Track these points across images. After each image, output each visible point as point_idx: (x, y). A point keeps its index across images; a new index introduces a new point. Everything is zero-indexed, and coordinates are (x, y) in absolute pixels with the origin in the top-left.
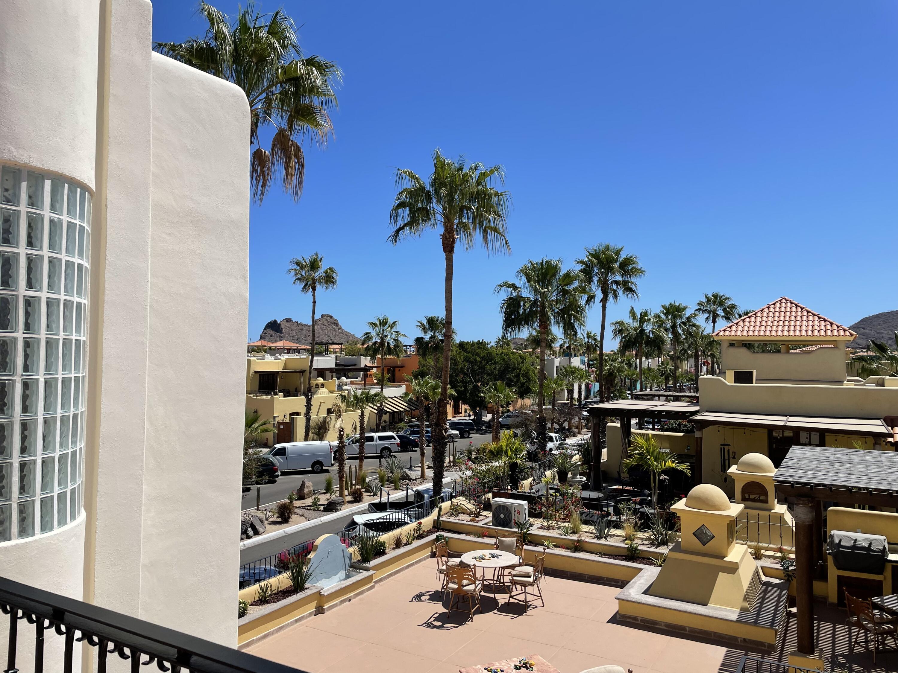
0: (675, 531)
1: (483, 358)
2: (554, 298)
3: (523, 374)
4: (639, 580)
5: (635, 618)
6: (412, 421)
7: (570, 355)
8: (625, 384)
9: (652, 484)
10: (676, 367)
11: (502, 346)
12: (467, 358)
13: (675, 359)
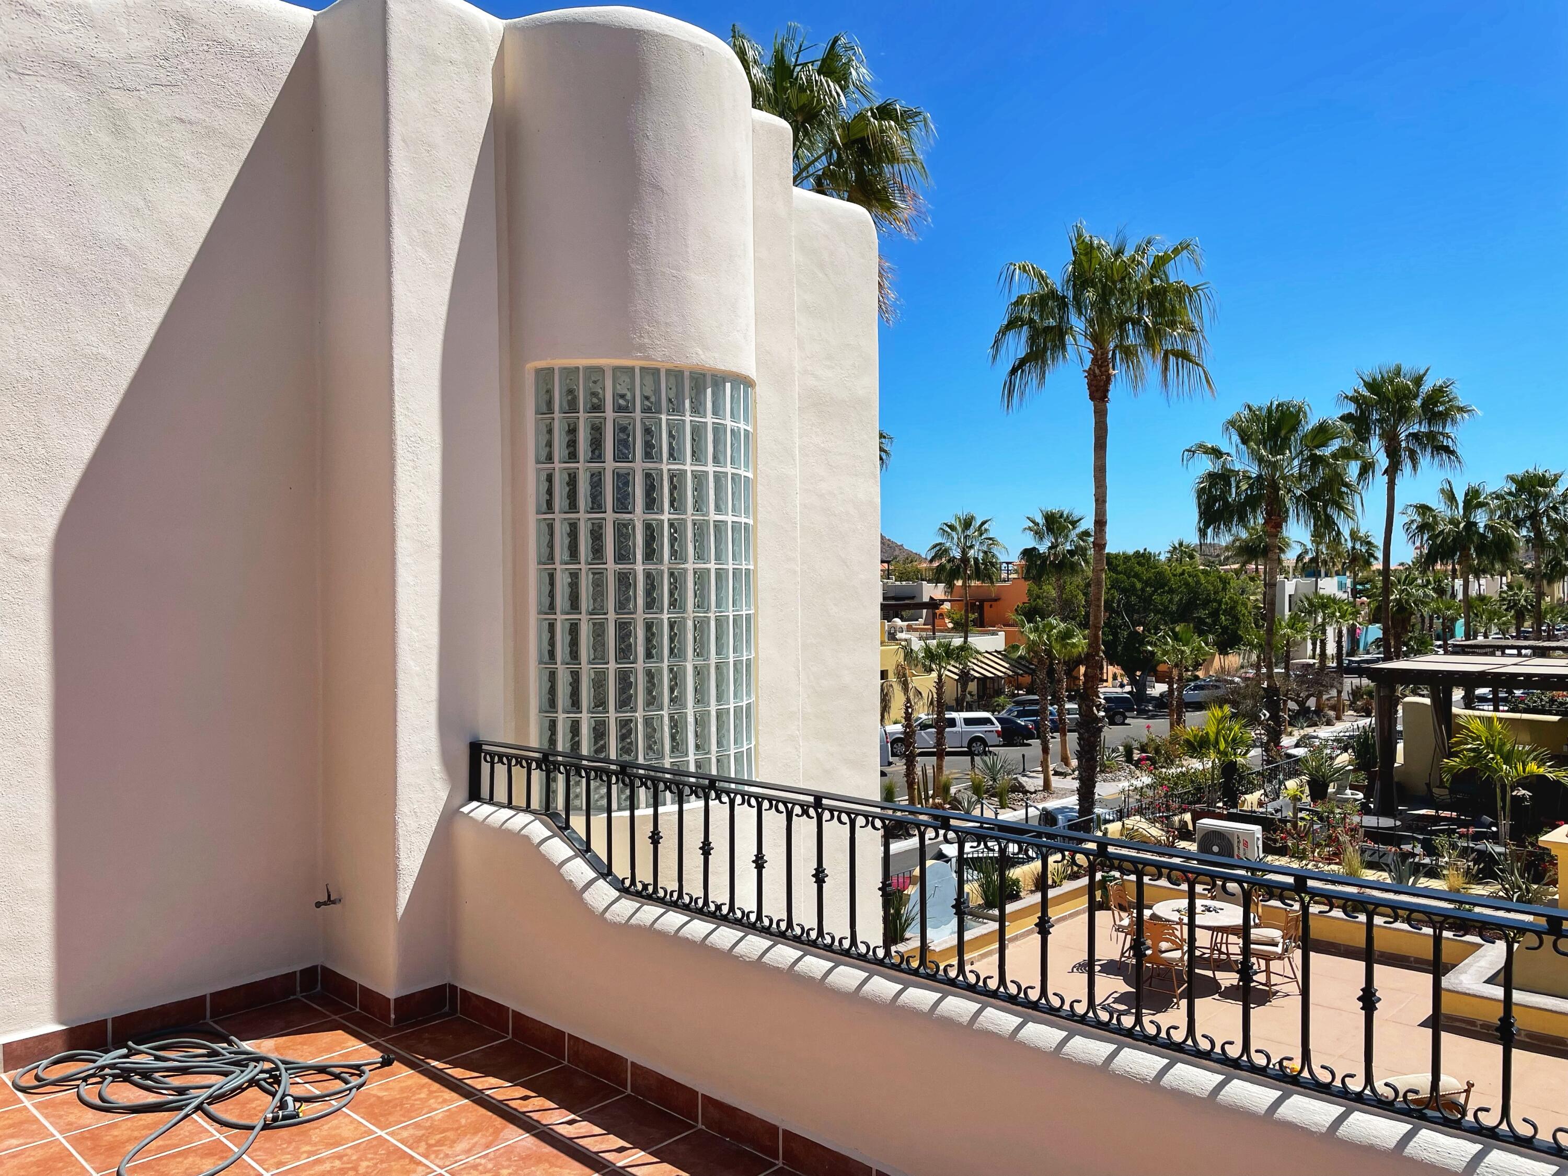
0: (1545, 885)
1: (1147, 583)
2: (1296, 471)
3: (1226, 610)
4: (1478, 961)
5: (1472, 1022)
6: (1018, 695)
7: (1316, 574)
8: (1431, 627)
9: (1500, 804)
10: (1540, 595)
11: (1180, 561)
12: (1117, 582)
13: (1538, 577)
